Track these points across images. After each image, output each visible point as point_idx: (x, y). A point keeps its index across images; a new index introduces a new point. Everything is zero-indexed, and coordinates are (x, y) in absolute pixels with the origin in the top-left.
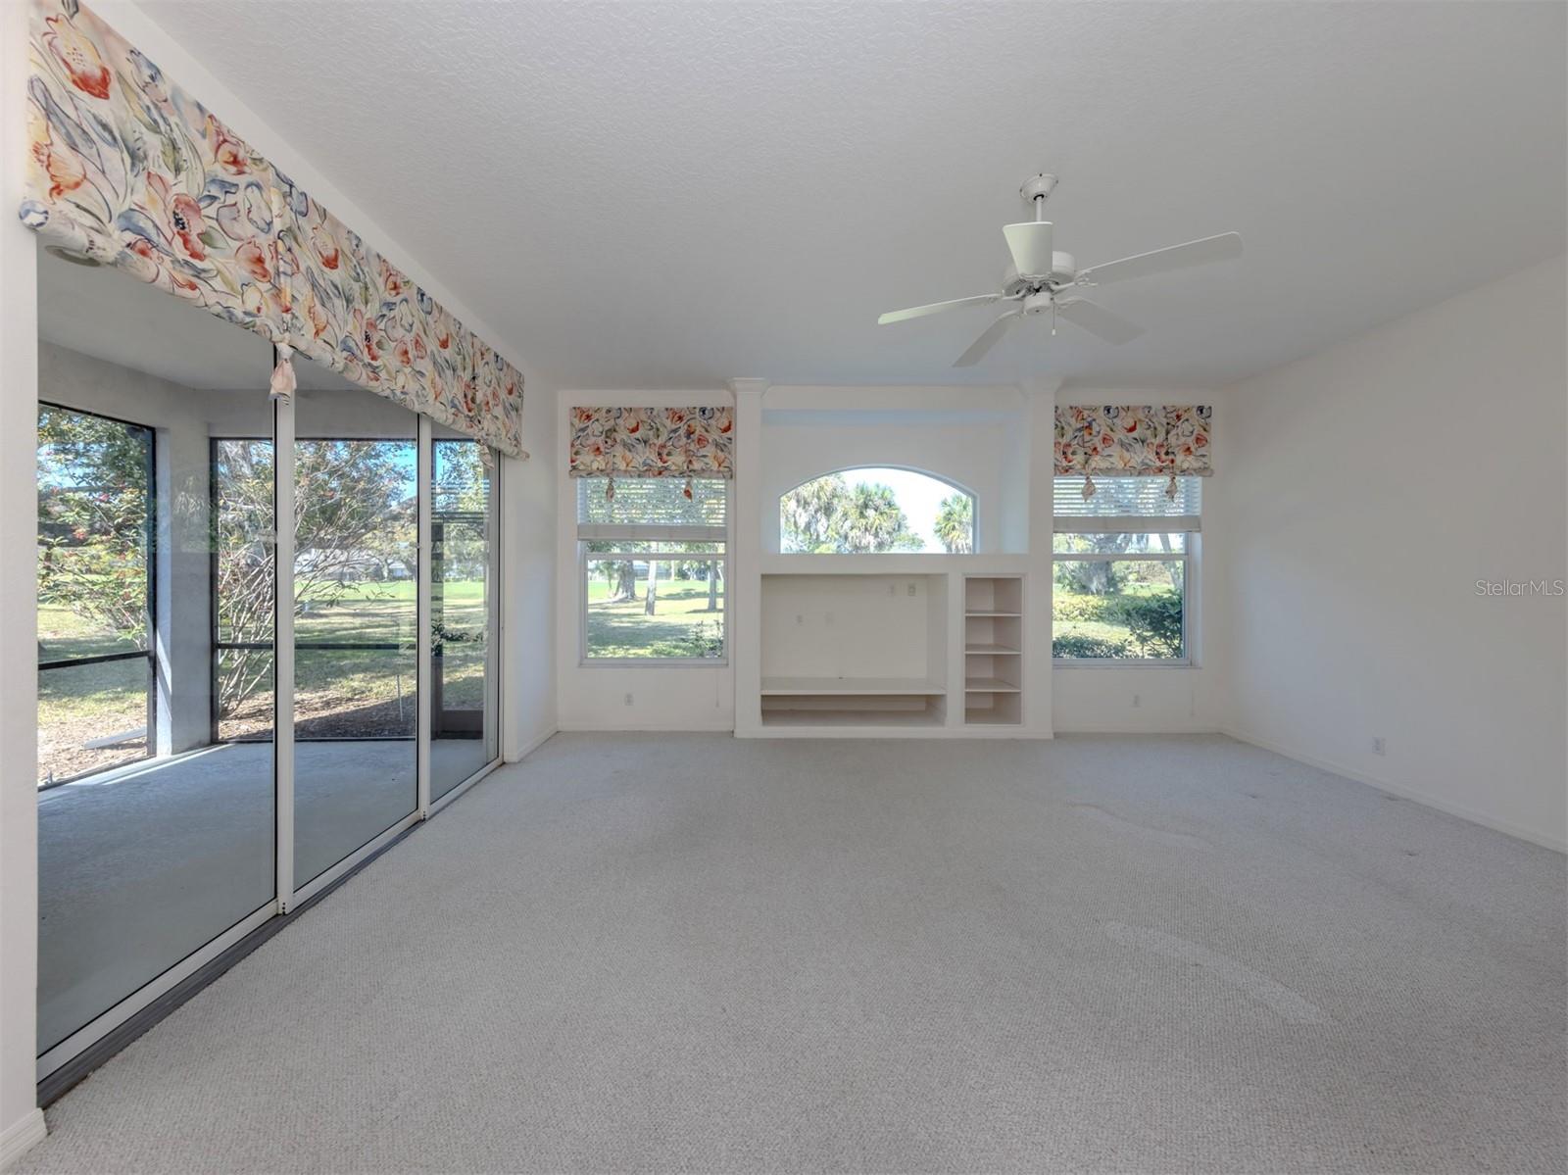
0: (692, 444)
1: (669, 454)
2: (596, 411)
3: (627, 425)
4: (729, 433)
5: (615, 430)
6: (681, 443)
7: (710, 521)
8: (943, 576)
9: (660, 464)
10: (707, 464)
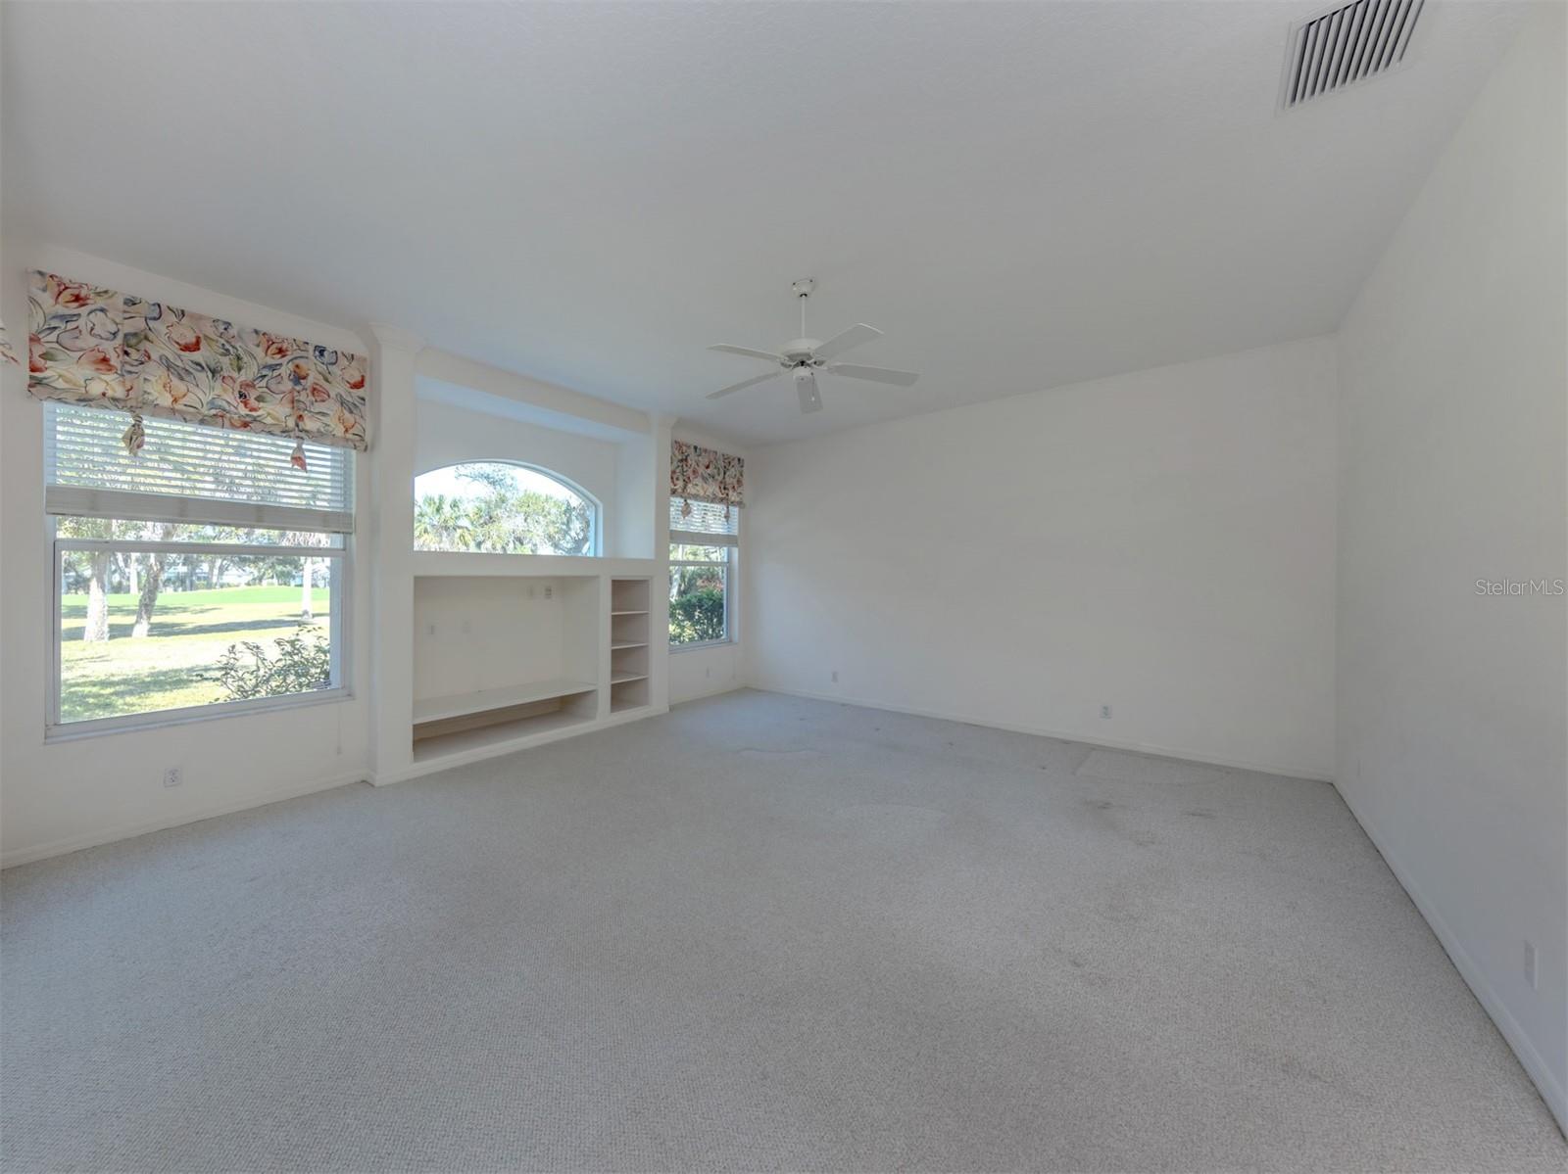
0: (303, 393)
1: (259, 399)
2: (99, 294)
3: (175, 336)
4: (361, 390)
5: (146, 338)
6: (282, 387)
7: (318, 503)
8: (596, 577)
9: (243, 411)
10: (327, 425)
